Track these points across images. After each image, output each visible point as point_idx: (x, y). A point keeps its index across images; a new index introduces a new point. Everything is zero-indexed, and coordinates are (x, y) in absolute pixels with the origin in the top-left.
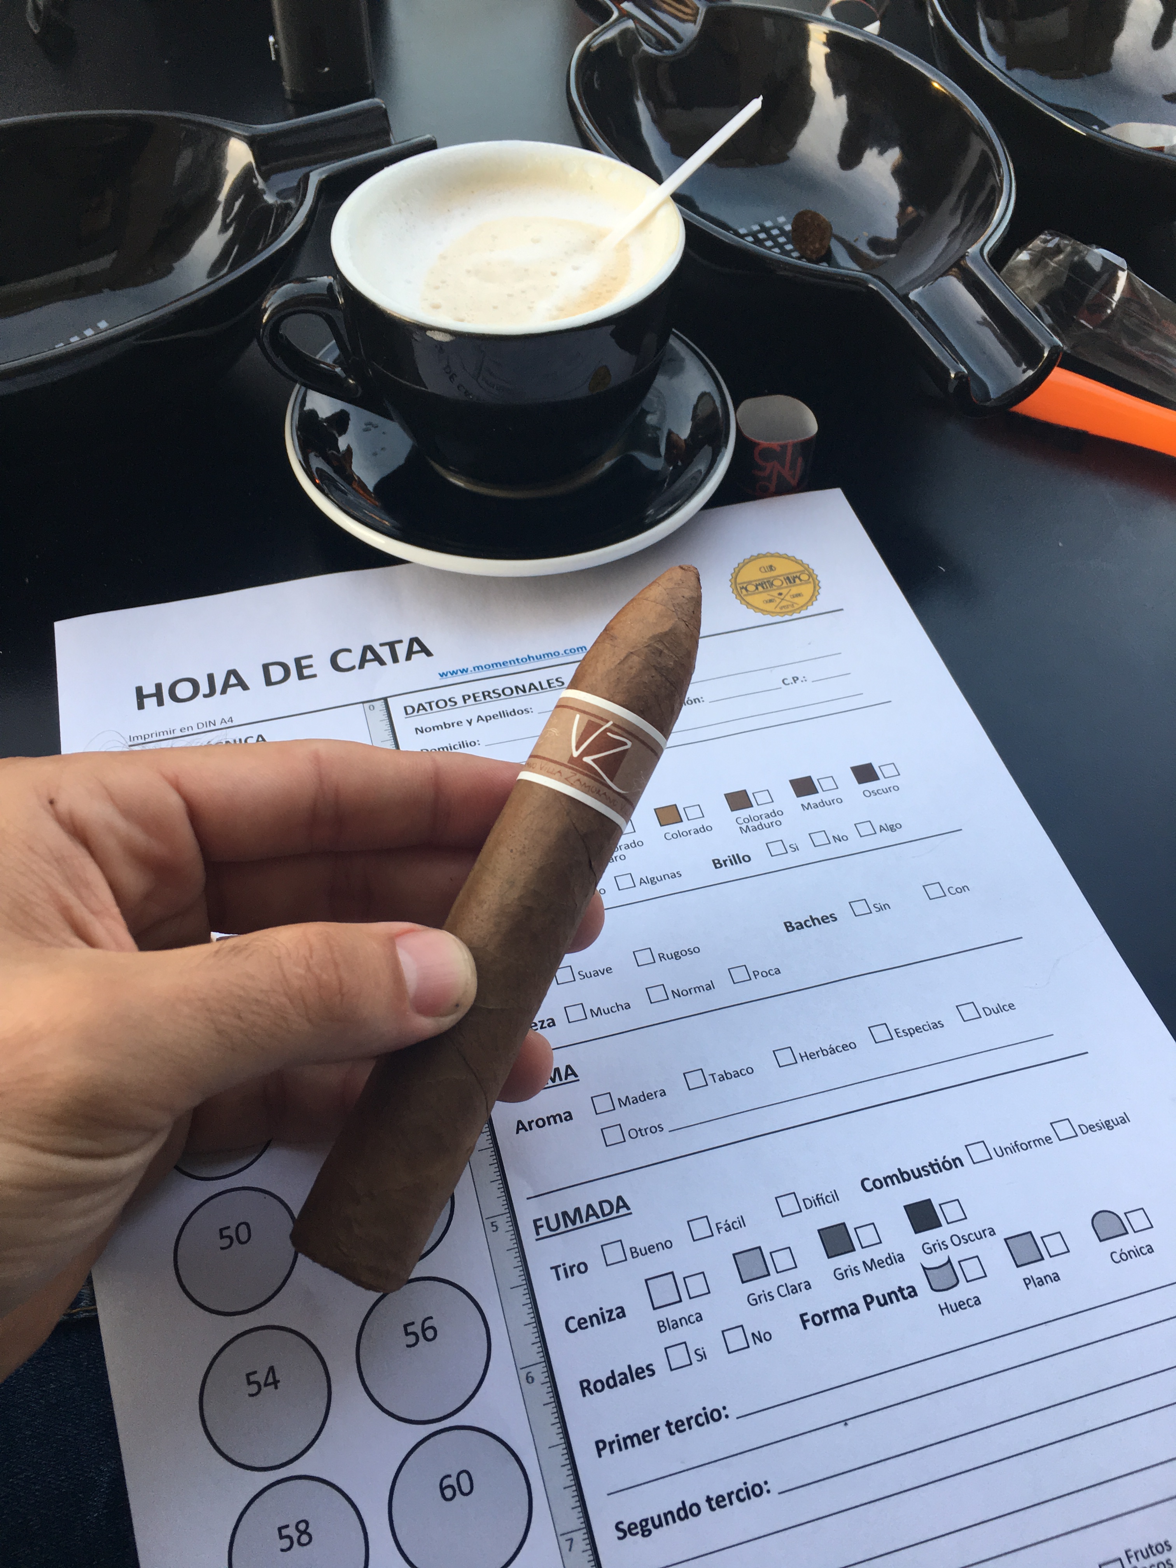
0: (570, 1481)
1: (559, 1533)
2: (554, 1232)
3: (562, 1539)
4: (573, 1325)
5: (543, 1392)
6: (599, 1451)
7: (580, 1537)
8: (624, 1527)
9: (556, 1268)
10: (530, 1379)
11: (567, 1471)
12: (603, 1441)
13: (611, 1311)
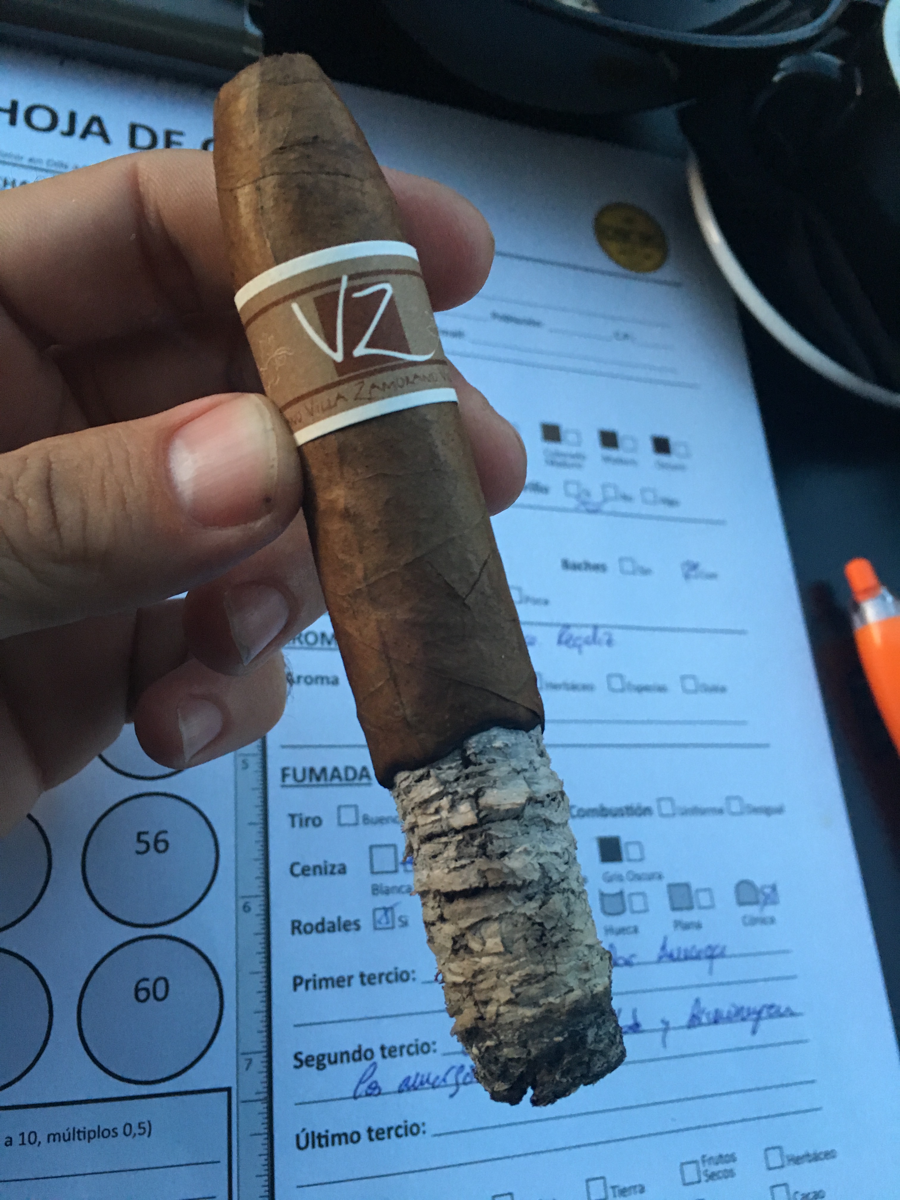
0: (262, 1007)
1: (241, 1051)
2: (299, 783)
3: (242, 1058)
4: (297, 870)
5: (255, 923)
6: (295, 986)
7: (259, 1061)
8: (303, 1057)
9: (292, 816)
10: (246, 908)
11: (262, 997)
12: (301, 978)
13: (333, 866)
